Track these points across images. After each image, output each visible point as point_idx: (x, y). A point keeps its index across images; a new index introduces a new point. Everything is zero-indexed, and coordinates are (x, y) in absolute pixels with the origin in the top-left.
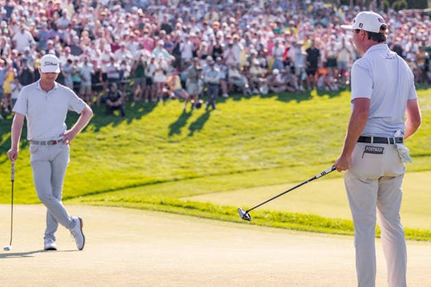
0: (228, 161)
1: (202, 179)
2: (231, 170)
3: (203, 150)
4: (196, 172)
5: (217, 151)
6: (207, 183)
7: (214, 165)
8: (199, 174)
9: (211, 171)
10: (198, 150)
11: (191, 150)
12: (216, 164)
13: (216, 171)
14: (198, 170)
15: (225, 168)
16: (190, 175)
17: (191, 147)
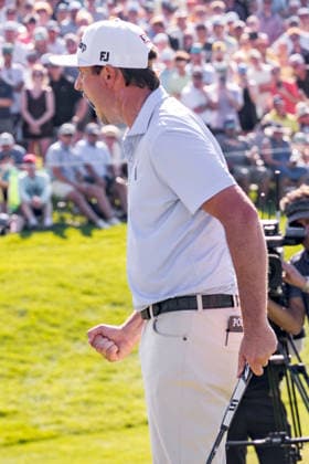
0: (119, 395)
1: (52, 443)
2: (127, 418)
3: (53, 368)
4: (36, 426)
5: (89, 371)
6: (65, 454)
7: (82, 407)
8: (44, 431)
9: (73, 421)
10: (40, 366)
11: (22, 367)
12: (87, 403)
13: (85, 423)
14: (41, 420)
15: (111, 412)
16: (21, 435)
17: (23, 362)
